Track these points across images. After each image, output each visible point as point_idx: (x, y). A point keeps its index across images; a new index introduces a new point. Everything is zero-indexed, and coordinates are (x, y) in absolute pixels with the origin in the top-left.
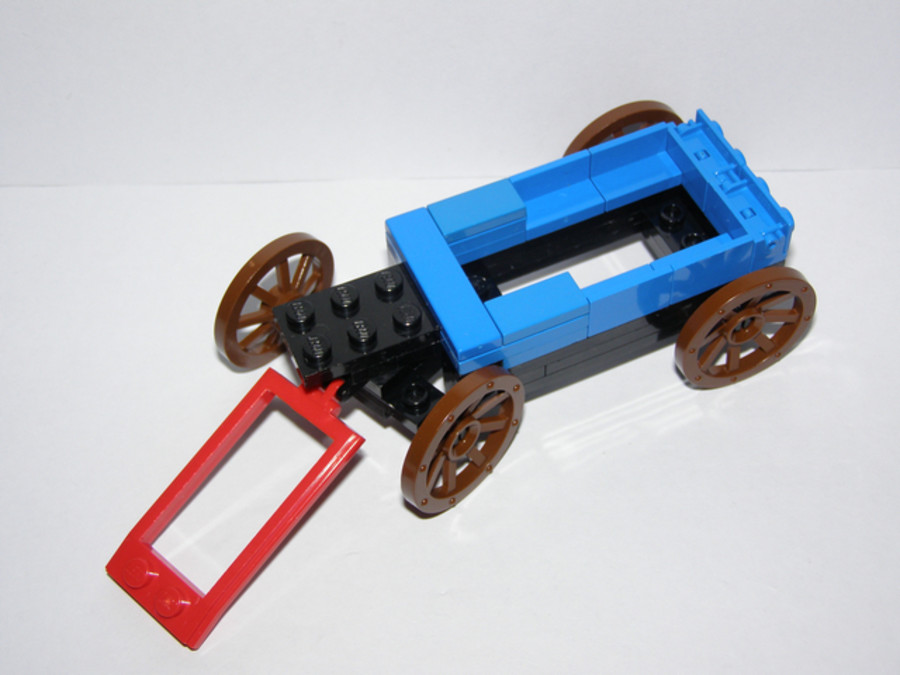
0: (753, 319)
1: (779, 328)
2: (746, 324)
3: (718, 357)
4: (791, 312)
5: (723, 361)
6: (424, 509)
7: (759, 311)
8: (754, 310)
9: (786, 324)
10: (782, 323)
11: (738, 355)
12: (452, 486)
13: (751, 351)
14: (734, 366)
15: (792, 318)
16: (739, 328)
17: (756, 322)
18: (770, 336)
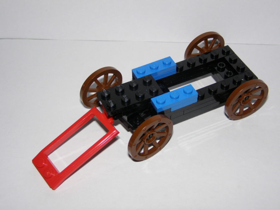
0: (249, 97)
1: (256, 101)
2: (246, 99)
3: (237, 110)
4: (260, 96)
5: (238, 111)
6: (135, 159)
7: (251, 94)
8: (249, 94)
9: (258, 100)
10: (257, 99)
11: (243, 110)
12: (146, 153)
13: (247, 108)
14: (242, 113)
15: (260, 98)
16: (244, 100)
17: (250, 98)
18: (253, 104)
